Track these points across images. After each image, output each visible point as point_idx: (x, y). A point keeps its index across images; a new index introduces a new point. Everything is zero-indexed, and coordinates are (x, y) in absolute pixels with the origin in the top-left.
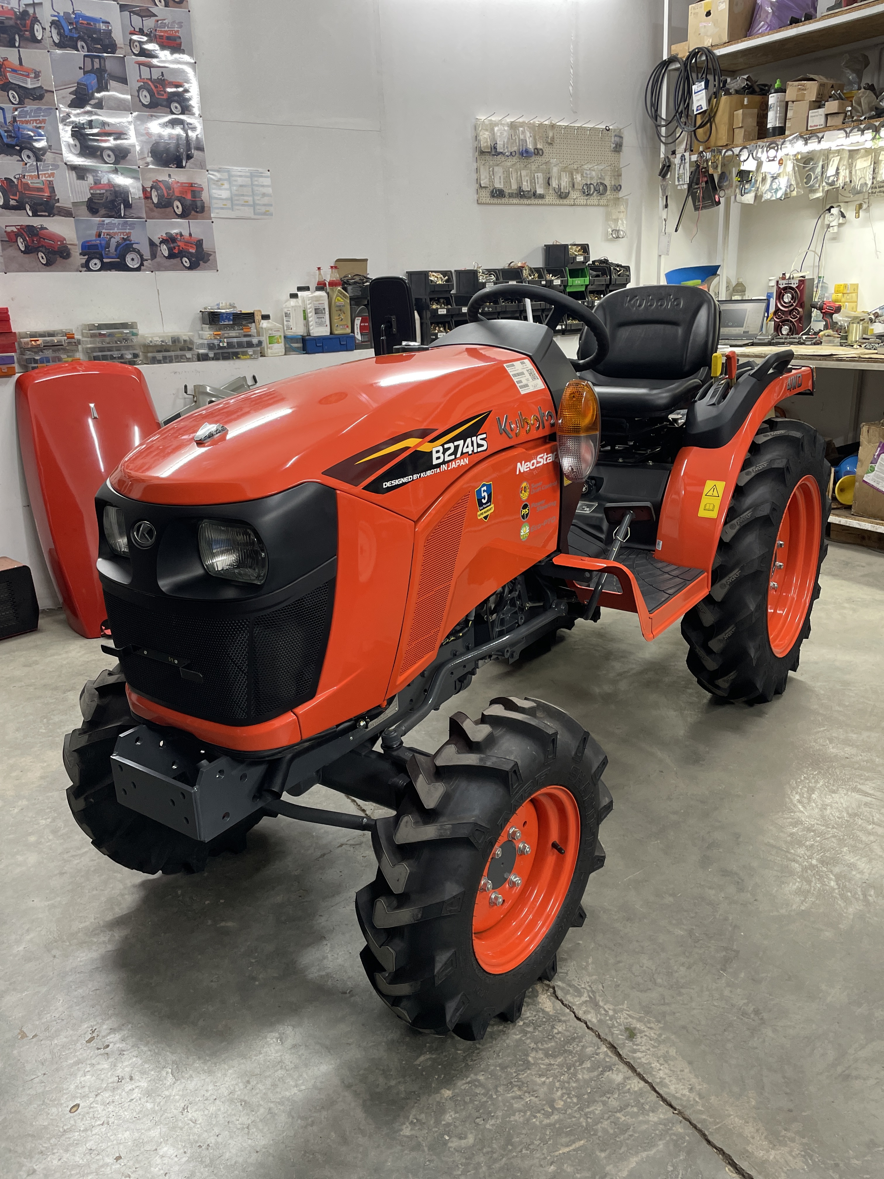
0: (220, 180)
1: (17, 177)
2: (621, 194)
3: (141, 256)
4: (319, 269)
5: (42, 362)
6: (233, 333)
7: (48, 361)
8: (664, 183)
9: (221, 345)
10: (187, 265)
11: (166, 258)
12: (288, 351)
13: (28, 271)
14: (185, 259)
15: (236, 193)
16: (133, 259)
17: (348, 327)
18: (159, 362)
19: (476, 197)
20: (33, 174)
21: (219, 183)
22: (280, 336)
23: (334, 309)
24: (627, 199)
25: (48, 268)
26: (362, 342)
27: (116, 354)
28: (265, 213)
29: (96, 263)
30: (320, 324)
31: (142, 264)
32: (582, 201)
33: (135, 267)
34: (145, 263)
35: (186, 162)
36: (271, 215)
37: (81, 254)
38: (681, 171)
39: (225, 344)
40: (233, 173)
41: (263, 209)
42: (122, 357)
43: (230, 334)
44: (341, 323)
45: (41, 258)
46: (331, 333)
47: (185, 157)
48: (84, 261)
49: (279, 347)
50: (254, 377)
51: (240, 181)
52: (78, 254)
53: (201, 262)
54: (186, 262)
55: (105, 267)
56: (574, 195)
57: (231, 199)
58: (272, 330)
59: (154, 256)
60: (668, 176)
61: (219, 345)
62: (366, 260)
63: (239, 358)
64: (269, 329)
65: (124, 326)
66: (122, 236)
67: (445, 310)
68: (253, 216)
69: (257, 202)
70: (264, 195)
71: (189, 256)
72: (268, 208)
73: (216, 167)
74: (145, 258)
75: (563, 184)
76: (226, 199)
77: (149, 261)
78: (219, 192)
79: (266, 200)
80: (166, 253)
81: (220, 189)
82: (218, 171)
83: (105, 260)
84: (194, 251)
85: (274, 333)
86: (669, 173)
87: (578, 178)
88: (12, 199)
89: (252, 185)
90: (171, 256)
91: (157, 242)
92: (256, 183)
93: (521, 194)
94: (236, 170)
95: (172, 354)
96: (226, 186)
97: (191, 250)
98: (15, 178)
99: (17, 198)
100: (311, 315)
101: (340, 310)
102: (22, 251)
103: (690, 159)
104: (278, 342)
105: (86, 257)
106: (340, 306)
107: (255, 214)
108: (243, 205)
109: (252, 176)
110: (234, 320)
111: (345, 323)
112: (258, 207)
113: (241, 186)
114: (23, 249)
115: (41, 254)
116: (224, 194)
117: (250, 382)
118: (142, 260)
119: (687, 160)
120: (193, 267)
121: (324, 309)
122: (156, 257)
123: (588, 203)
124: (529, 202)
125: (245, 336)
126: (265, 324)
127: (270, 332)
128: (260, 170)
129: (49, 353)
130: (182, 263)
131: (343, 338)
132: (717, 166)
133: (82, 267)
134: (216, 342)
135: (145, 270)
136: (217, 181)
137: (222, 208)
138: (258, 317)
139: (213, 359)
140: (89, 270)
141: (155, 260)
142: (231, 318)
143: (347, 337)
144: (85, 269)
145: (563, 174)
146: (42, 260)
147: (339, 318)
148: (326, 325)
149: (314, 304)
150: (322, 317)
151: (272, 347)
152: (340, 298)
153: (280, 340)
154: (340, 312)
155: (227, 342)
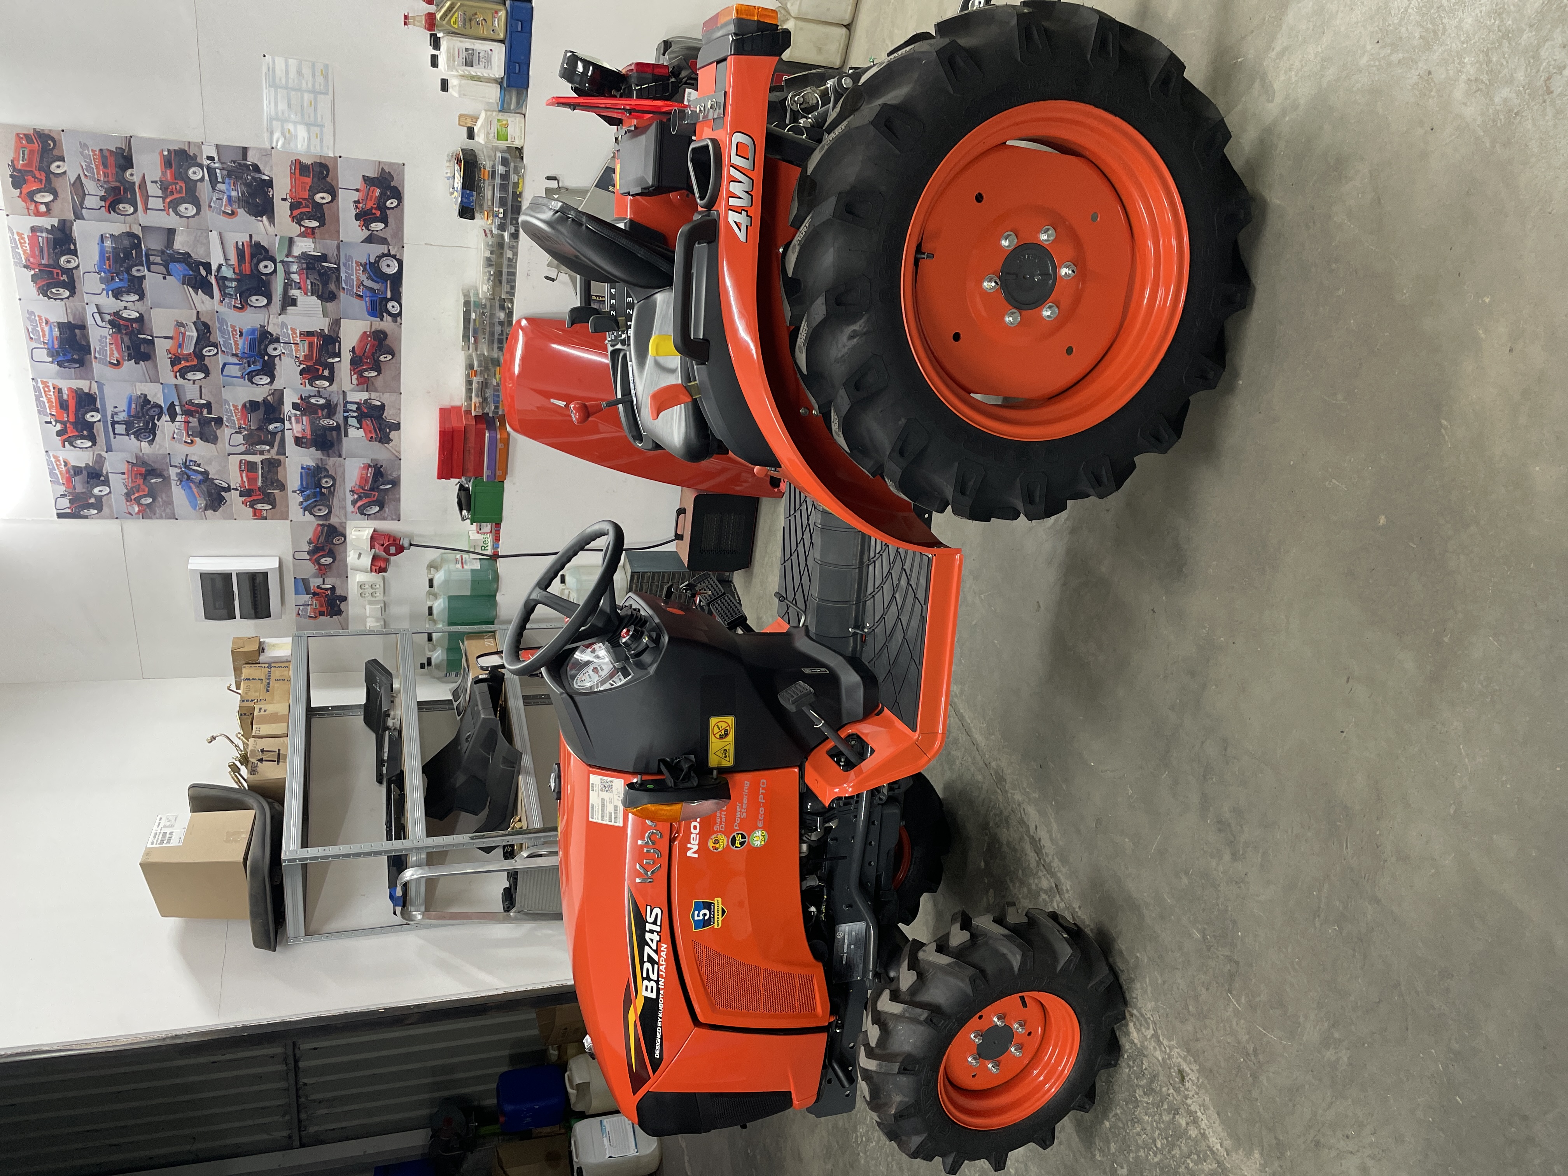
0: (283, 134)
1: (298, 364)
3: (384, 255)
4: (406, 21)
5: (498, 402)
6: (488, 194)
7: (498, 396)
9: (501, 216)
10: (395, 203)
11: (386, 226)
12: (521, 110)
13: (400, 373)
14: (388, 203)
15: (299, 115)
16: (388, 266)
17: (496, 13)
18: (513, 288)
20: (294, 349)
21: (288, 135)
22: (498, 120)
23: (468, 30)
25: (397, 354)
27: (498, 329)
28: (326, 77)
29: (392, 306)
30: (488, 60)
31: (394, 257)
33: (397, 264)
34: (392, 253)
35: (264, 174)
36: (326, 66)
37: (382, 320)
40: (273, 113)
41: (320, 79)
42: (501, 323)
43: (490, 197)
44: (489, 22)
45: (386, 359)
46: (503, 42)
47: (257, 175)
48: (389, 318)
49: (514, 124)
50: (548, 178)
51: (282, 106)
52: (381, 323)
53: (393, 184)
54: (391, 203)
55: (397, 297)
57: (308, 125)
58: (488, 133)
59: (384, 241)
63: (521, 193)
64: (488, 138)
65: (467, 315)
66: (361, 272)
68: (330, 96)
69: (310, 85)
70: (299, 73)
71: (384, 198)
72: (318, 73)
73: (266, 135)
74: (386, 252)
76: (309, 132)
77: (390, 247)
78: (300, 139)
79: (306, 71)
80: (382, 226)
81: (296, 137)
82: (272, 133)
83: (389, 296)
84: (378, 190)
85: (494, 130)
88: (323, 372)
89: (287, 88)
90: (384, 220)
91: (368, 233)
92: (284, 81)
94: (267, 107)
95: (505, 270)
96: (291, 127)
97: (377, 194)
98: (299, 366)
99: (321, 369)
100: (472, 71)
101: (470, 20)
102: (378, 375)
104: (506, 126)
105: (385, 314)
106: (465, 20)
107: (327, 94)
108: (316, 110)
109: (274, 85)
110: (472, 189)
112: (317, 87)
113: (289, 106)
114: (376, 373)
115: (382, 358)
116: (302, 133)
117: (553, 184)
118: (388, 255)
120: (398, 195)
121: (467, 50)
122: (386, 239)
126: (480, 138)
127: (492, 135)
128: (264, 69)
129: (489, 393)
130: (392, 208)
131: (511, 26)
133: (396, 322)
135: (402, 254)
136: (285, 138)
137: (321, 141)
138: (470, 144)
140: (400, 314)
141: (389, 240)
142: (468, 192)
143: (512, 17)
144: (398, 319)
146: (388, 359)
147: (482, 25)
148: (490, 52)
149: (458, 65)
150: (479, 57)
151: (512, 138)
152: (453, 20)
153: (504, 122)
154: (473, 22)
155: (499, 207)
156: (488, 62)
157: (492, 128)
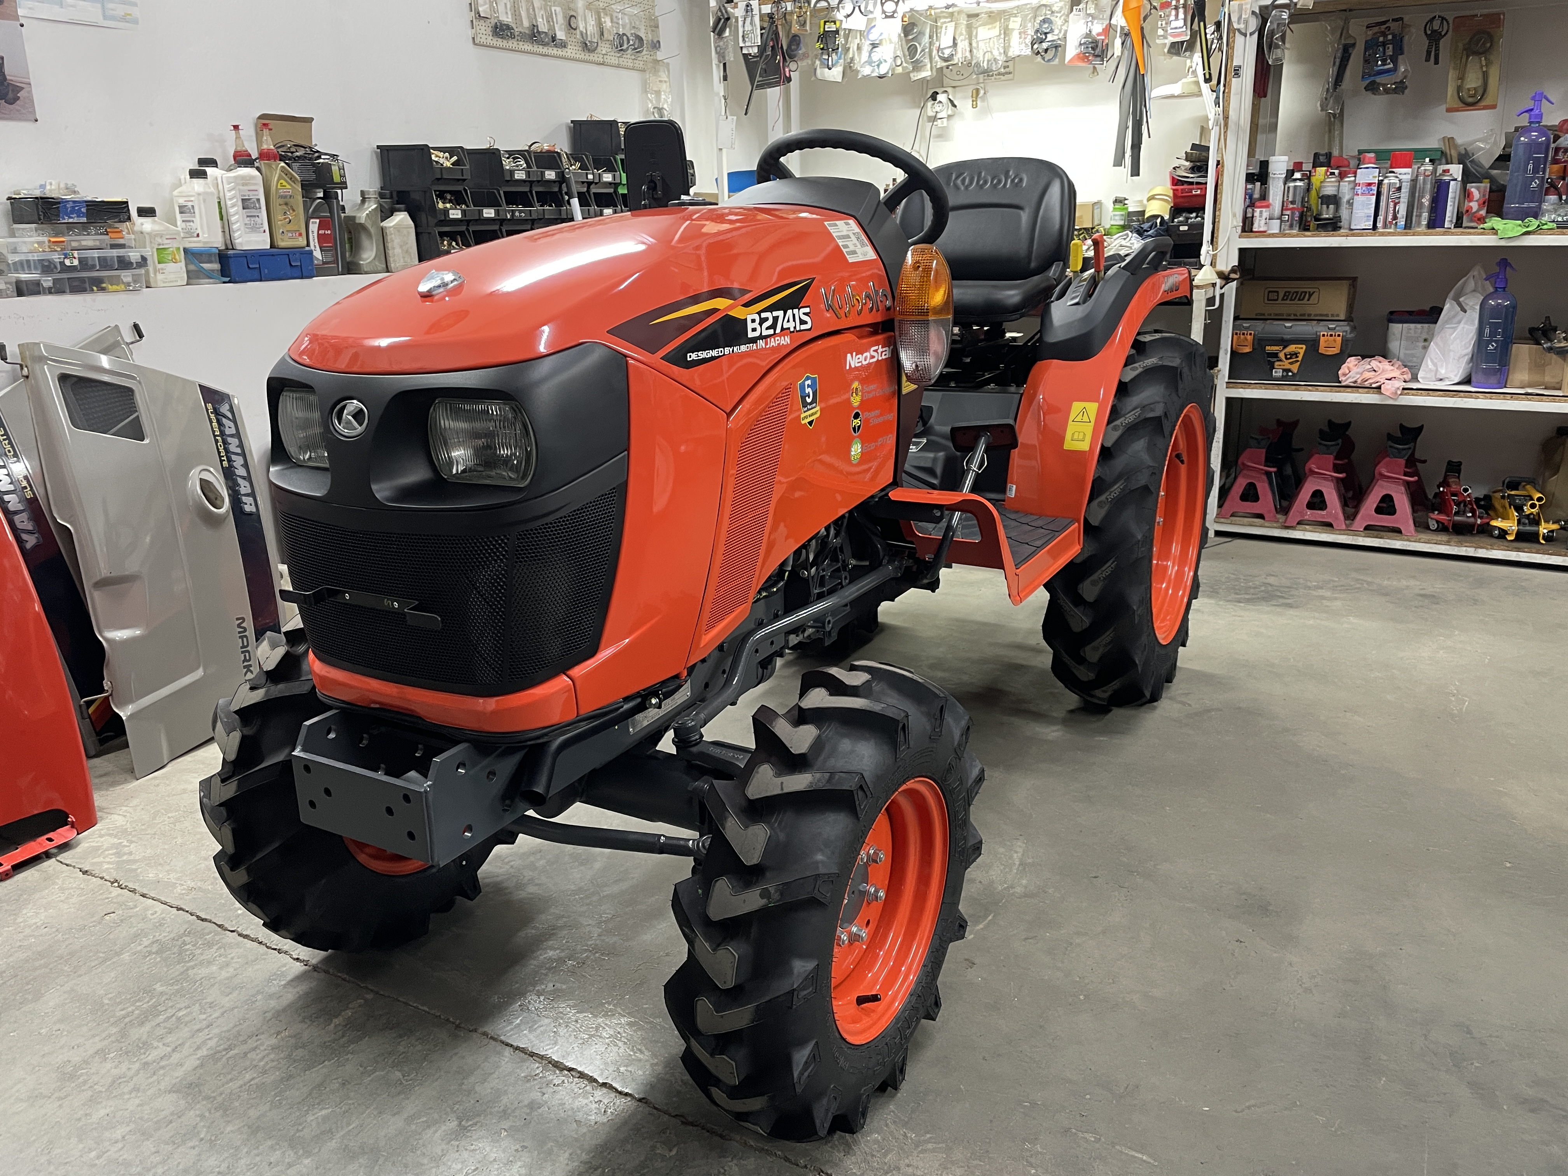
2: (660, 56)
4: (236, 127)
6: (88, 241)
8: (721, 44)
9: (67, 262)
12: (193, 277)
17: (300, 235)
19: (470, 33)
22: (178, 249)
23: (275, 202)
24: (668, 64)
26: (324, 263)
28: (125, 18)
30: (254, 228)
32: (613, 58)
36: (136, 22)
38: (748, 27)
39: (76, 262)
41: (120, 10)
43: (84, 243)
44: (288, 227)
46: (272, 246)
49: (177, 270)
50: (136, 327)
56: (604, 48)
58: (161, 236)
60: (727, 33)
61: (62, 263)
62: (310, 120)
63: (104, 289)
64: (156, 235)
67: (459, 212)
68: (103, 22)
72: (129, 9)
75: (590, 28)
85: (167, 244)
86: (728, 30)
87: (607, 23)
93: (534, 36)
100: (234, 212)
101: (286, 204)
103: (760, 10)
104: (170, 261)
106: (285, 197)
107: (105, 17)
110: (88, 215)
111: (296, 228)
112: (110, 5)
117: (129, 335)
119: (756, 11)
121: (258, 200)
123: (621, 63)
124: (545, 50)
125: (113, 246)
126: (146, 224)
127: (160, 241)
131: (292, 254)
132: (805, 22)
134: (56, 257)
138: (133, 211)
139: (50, 291)
142: (84, 210)
143: (300, 254)
145: (589, 14)
147: (285, 219)
148: (262, 230)
149: (239, 190)
150: (254, 216)
151: (162, 269)
152: (285, 183)
153: (177, 257)
154: (285, 207)
155: (79, 258)
156: (252, 228)
157: (168, 241)
